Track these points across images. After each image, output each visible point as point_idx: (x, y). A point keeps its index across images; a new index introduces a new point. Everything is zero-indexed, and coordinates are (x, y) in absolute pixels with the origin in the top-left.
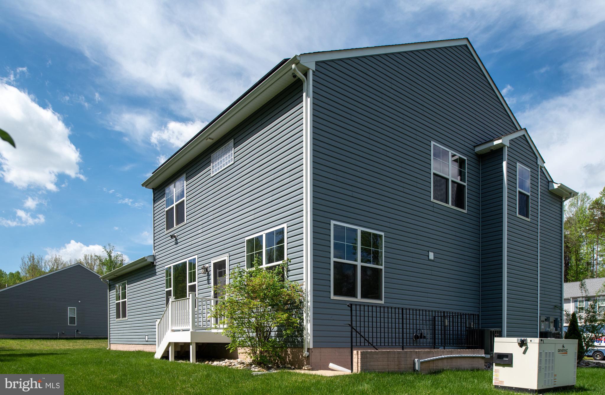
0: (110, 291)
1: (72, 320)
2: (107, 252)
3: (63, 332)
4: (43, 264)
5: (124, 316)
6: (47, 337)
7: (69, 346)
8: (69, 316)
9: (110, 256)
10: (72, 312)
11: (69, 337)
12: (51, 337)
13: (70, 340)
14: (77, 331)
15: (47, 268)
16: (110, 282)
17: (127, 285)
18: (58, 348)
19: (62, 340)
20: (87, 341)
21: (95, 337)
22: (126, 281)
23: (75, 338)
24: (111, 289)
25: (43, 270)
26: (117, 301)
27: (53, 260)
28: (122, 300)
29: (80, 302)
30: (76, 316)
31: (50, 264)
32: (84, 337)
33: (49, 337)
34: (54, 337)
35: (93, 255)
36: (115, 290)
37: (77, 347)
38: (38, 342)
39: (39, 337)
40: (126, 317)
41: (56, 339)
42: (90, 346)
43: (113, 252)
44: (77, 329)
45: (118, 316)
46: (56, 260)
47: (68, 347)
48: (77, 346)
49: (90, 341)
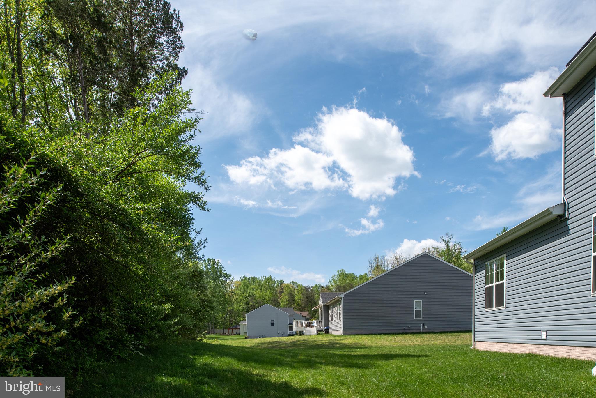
0: (475, 274)
1: (418, 313)
2: (445, 242)
3: (410, 327)
4: (386, 264)
5: (500, 302)
6: (394, 332)
7: (417, 341)
8: (415, 309)
9: (448, 246)
10: (418, 305)
11: (415, 331)
12: (398, 332)
13: (417, 335)
14: (423, 325)
15: (389, 267)
16: (476, 262)
17: (505, 261)
18: (406, 344)
19: (409, 335)
20: (435, 335)
21: (441, 330)
22: (505, 255)
23: (420, 333)
24: (477, 271)
25: (386, 269)
26: (486, 285)
27: (394, 259)
28: (496, 282)
29: (426, 293)
30: (422, 309)
31: (392, 262)
32: (430, 331)
33: (396, 332)
34: (401, 332)
35: (431, 248)
36: (485, 271)
37: (426, 343)
38: (387, 337)
39: (387, 332)
40: (502, 305)
41: (403, 333)
42: (439, 341)
43: (451, 241)
44: (423, 323)
45: (489, 305)
46: (396, 258)
47: (416, 343)
48: (425, 341)
49: (437, 335)
